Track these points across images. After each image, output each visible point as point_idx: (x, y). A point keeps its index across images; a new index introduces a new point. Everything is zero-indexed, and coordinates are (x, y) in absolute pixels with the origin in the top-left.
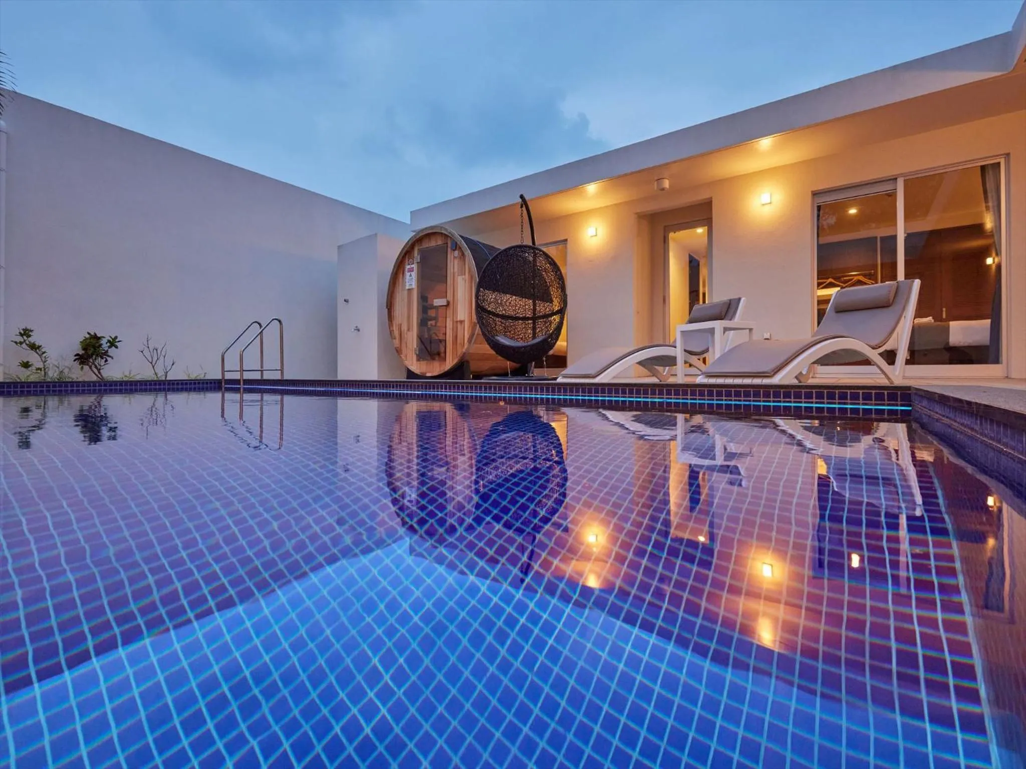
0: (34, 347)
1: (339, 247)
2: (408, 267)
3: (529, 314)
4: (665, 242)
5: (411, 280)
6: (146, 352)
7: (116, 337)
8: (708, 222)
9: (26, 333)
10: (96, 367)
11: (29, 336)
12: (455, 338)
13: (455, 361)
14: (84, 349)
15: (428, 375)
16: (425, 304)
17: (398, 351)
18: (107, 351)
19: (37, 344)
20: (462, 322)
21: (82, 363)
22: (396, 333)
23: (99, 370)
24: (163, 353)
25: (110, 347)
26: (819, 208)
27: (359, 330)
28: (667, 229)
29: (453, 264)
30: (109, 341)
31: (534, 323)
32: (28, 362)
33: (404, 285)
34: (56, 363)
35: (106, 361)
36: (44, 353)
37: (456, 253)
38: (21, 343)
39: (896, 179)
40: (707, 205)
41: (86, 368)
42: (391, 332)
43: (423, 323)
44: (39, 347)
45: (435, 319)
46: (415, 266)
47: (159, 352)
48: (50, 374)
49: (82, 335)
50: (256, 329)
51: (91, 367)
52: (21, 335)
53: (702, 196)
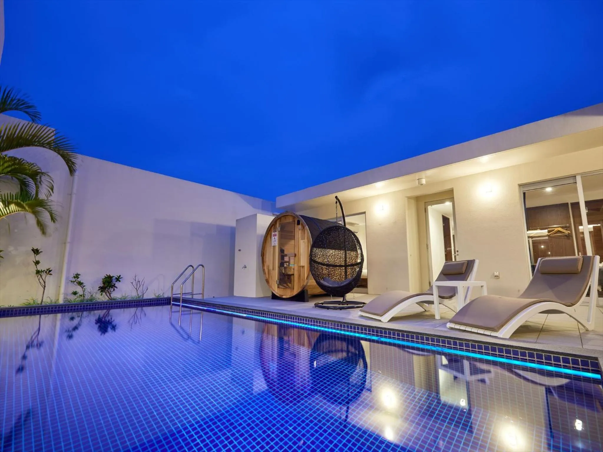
0: (80, 284)
1: (237, 220)
2: (273, 233)
3: (343, 264)
4: (425, 212)
5: (275, 241)
6: (134, 283)
7: (120, 276)
8: (452, 199)
9: (77, 276)
10: (109, 292)
11: (78, 278)
12: (299, 276)
13: (300, 290)
14: (103, 284)
15: (284, 297)
16: (283, 254)
17: (267, 281)
18: (115, 284)
19: (81, 282)
20: (303, 267)
21: (102, 291)
22: (266, 271)
23: (110, 294)
24: (143, 284)
25: (116, 281)
26: (524, 194)
27: (246, 267)
28: (427, 204)
29: (298, 232)
30: (116, 278)
31: (346, 269)
32: (76, 291)
33: (271, 244)
34: (89, 291)
35: (114, 289)
36: (84, 286)
37: (300, 226)
38: (74, 282)
39: (575, 176)
40: (451, 191)
41: (104, 294)
42: (264, 270)
43: (281, 264)
44: (82, 283)
45: (289, 262)
46: (277, 233)
47: (140, 283)
48: (86, 297)
49: (103, 276)
50: (190, 270)
51: (106, 293)
52: (74, 277)
53: (447, 187)
